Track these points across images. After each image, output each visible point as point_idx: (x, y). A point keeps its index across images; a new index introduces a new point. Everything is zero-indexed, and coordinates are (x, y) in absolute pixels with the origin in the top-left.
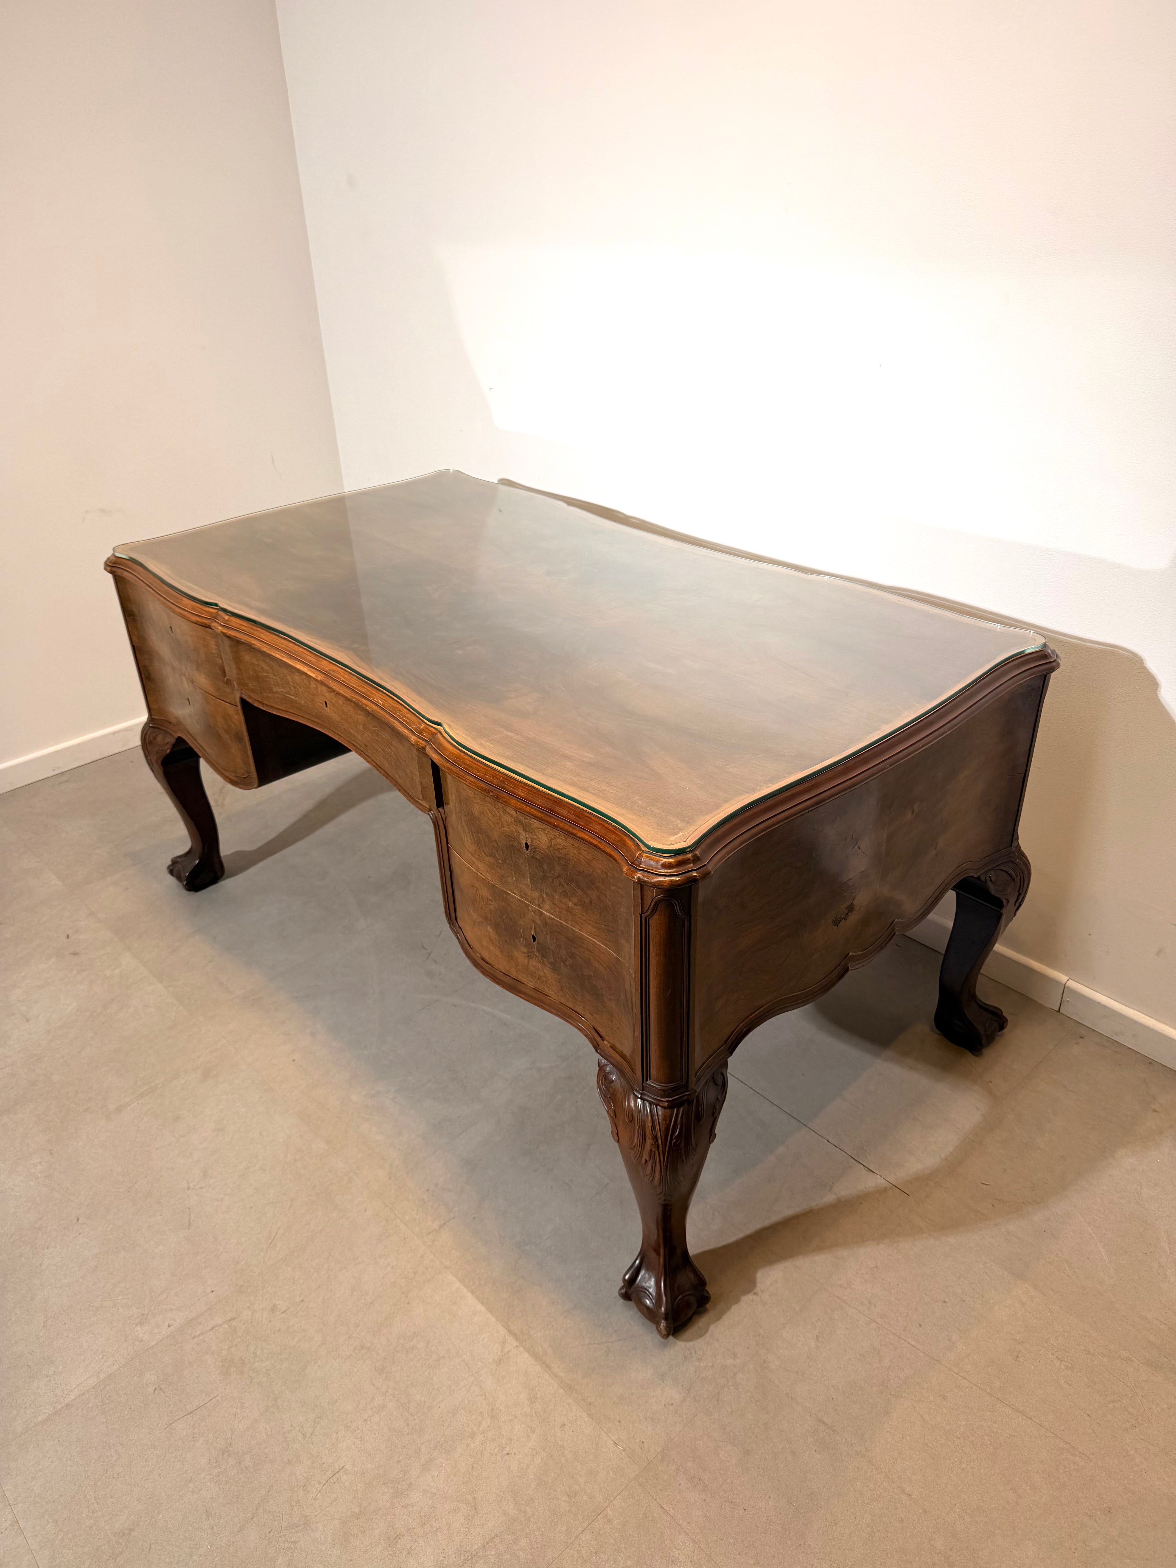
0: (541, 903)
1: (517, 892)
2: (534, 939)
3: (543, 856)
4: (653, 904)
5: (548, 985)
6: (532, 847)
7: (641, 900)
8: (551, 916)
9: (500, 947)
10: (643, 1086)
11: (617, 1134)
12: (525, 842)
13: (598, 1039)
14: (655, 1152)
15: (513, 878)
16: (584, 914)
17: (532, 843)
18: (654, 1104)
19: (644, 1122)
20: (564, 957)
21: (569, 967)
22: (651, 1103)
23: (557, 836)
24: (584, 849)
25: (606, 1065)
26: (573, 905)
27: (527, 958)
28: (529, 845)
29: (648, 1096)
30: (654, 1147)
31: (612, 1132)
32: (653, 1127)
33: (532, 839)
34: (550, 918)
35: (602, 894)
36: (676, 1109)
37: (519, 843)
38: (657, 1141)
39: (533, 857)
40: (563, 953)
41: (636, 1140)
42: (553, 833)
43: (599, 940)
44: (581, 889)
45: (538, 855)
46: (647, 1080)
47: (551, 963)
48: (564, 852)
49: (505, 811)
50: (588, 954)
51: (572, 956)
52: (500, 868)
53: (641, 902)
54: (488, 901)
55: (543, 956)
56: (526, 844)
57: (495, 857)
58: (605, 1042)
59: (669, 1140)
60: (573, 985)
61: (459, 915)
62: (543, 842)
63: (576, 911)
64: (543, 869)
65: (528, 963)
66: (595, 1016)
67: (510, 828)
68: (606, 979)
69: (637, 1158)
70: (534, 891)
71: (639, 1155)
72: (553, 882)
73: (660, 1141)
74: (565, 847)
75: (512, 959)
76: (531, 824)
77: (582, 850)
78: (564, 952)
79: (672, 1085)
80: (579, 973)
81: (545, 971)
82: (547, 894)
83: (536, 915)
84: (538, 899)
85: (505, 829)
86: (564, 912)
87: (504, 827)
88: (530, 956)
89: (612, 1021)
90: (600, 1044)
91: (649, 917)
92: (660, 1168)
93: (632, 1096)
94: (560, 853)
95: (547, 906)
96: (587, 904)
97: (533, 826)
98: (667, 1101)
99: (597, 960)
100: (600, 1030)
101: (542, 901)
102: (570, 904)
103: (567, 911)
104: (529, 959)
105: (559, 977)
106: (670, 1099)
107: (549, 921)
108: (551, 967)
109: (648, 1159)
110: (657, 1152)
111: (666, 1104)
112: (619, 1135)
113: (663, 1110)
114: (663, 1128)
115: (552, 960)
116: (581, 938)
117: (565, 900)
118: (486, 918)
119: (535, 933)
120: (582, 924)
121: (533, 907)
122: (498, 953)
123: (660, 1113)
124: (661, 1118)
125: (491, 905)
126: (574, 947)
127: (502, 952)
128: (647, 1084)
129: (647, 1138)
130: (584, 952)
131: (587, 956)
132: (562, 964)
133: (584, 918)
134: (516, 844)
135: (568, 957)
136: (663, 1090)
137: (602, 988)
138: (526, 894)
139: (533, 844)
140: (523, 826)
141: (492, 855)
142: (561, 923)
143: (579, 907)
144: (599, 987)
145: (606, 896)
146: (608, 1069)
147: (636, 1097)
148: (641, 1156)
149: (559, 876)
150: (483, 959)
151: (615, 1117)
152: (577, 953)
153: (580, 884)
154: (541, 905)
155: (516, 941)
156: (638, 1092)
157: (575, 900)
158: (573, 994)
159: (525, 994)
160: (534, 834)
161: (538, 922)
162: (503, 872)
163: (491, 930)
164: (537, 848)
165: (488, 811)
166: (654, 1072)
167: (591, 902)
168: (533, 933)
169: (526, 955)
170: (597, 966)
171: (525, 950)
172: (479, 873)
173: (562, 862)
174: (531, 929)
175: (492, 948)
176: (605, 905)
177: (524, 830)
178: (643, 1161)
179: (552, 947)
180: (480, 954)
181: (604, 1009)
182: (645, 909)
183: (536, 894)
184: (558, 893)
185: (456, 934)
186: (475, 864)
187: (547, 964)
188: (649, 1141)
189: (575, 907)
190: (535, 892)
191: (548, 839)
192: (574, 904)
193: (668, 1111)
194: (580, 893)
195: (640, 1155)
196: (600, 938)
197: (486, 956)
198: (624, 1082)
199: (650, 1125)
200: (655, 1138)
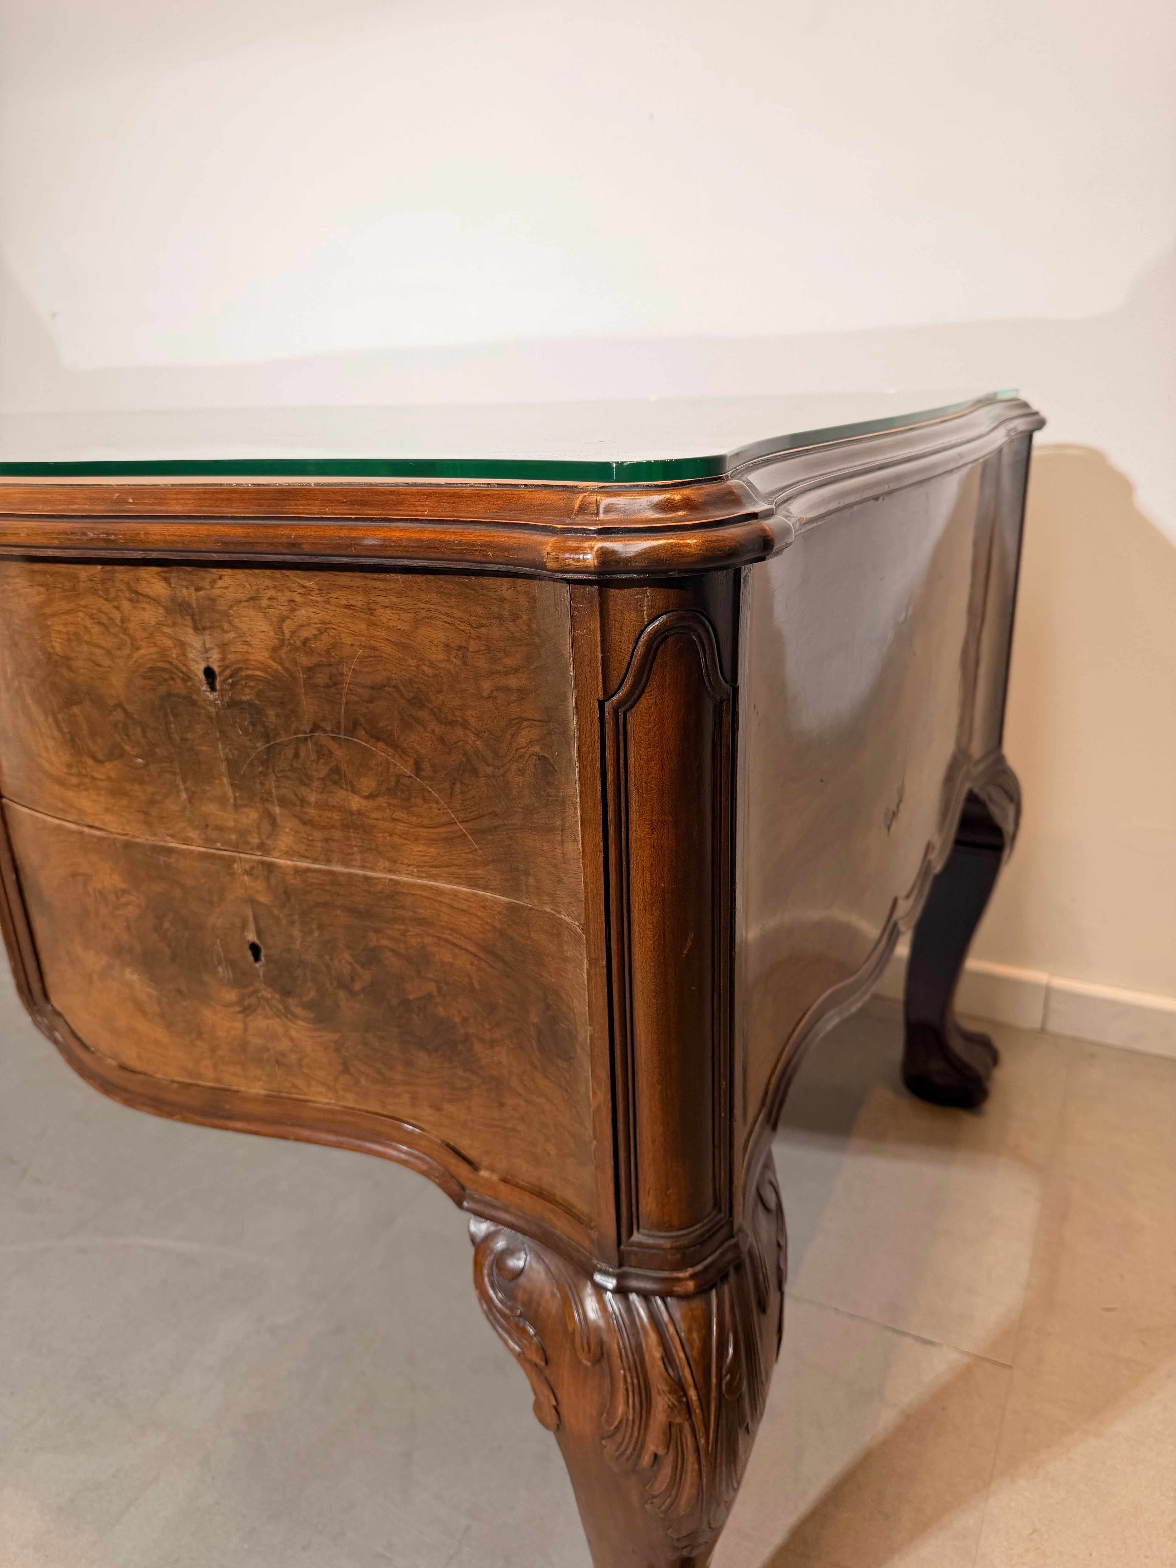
0: (268, 837)
1: (193, 834)
2: (255, 950)
3: (261, 687)
4: (639, 651)
5: (305, 1070)
6: (227, 673)
7: (603, 651)
8: (299, 864)
9: (162, 1016)
10: (621, 1254)
11: (556, 1409)
12: (202, 666)
13: (463, 1170)
14: (680, 1426)
15: (178, 797)
16: (398, 814)
17: (223, 659)
18: (654, 1293)
19: (639, 1350)
20: (347, 970)
21: (362, 996)
22: (646, 1296)
23: (298, 599)
24: (386, 601)
25: (490, 1237)
26: (364, 802)
27: (240, 1016)
28: (217, 673)
29: (638, 1277)
30: (679, 1414)
31: (538, 1407)
32: (668, 1358)
33: (224, 647)
34: (297, 871)
35: (452, 723)
36: (714, 1293)
37: (187, 678)
38: (685, 1394)
39: (233, 704)
40: (344, 961)
41: (621, 1409)
42: (283, 597)
43: (452, 874)
44: (384, 740)
45: (247, 691)
46: (630, 1233)
47: (310, 1006)
48: (319, 645)
49: (137, 593)
50: (418, 935)
51: (371, 958)
52: (142, 783)
53: (603, 658)
54: (118, 898)
55: (287, 993)
56: (209, 673)
57: (122, 755)
58: (484, 1173)
59: (714, 1380)
60: (377, 1045)
61: (51, 978)
62: (255, 642)
63: (374, 815)
64: (265, 727)
65: (245, 1030)
66: (449, 1108)
67: (156, 645)
68: (477, 986)
69: (624, 1458)
70: (245, 806)
71: (631, 1448)
72: (297, 755)
73: (692, 1393)
74: (324, 628)
75: (200, 1035)
76: (213, 600)
77: (380, 611)
78: (347, 956)
79: (698, 1229)
80: (394, 1001)
81: (293, 1033)
82: (283, 802)
83: (257, 878)
84: (259, 828)
85: (142, 651)
86: (337, 834)
87: (138, 648)
88: (249, 1006)
89: (501, 1105)
90: (467, 1184)
91: (623, 709)
92: (696, 1466)
93: (589, 1290)
94: (311, 652)
95: (285, 840)
96: (406, 781)
97: (221, 605)
98: (692, 1277)
99: (447, 941)
100: (464, 1144)
101: (269, 828)
102: (356, 803)
103: (346, 827)
104: (247, 1016)
105: (336, 1036)
106: (699, 1268)
107: (294, 881)
108: (312, 1015)
109: (661, 1451)
110: (687, 1426)
111: (691, 1285)
112: (563, 1410)
113: (684, 1303)
114: (695, 1354)
115: (312, 994)
116: (394, 893)
117: (340, 795)
118: (118, 951)
119: (259, 933)
120: (394, 847)
121: (246, 860)
122: (160, 1034)
123: (677, 1315)
124: (682, 1326)
125: (127, 904)
126: (377, 931)
127: (170, 1026)
128: (632, 1245)
129: (654, 1392)
130: (404, 933)
131: (413, 941)
132: (342, 994)
133: (400, 827)
134: (179, 687)
135: (357, 967)
136: (677, 1249)
137: (465, 1020)
138: (220, 829)
139: (227, 662)
140: (193, 616)
141: (115, 753)
142: (331, 873)
143: (382, 801)
144: (457, 1020)
145: (465, 725)
146: (500, 1244)
147: (600, 1290)
148: (640, 1446)
149: (315, 728)
150: (123, 1067)
151: (547, 1363)
152: (384, 942)
153: (380, 725)
154: (269, 842)
155: (206, 978)
156: (605, 1273)
157: (368, 784)
158: (379, 1072)
159: (246, 1117)
160: (226, 626)
161: (263, 899)
162: (150, 789)
163: (135, 977)
164: (240, 669)
165: (88, 622)
166: (648, 1204)
167: (418, 768)
168: (252, 937)
169: (237, 1009)
170: (448, 959)
171: (231, 996)
172: (86, 830)
173: (321, 679)
174: (244, 927)
175: (142, 1026)
176: (465, 754)
177: (195, 628)
178: (647, 1459)
179: (311, 957)
180: (113, 1058)
181: (474, 1078)
182: (614, 683)
183: (251, 816)
184: (316, 784)
185: (49, 1032)
186: (71, 806)
187: (298, 1011)
188: (661, 1402)
189: (371, 804)
190: (246, 810)
191: (271, 625)
192: (367, 798)
193: (697, 1304)
194: (381, 752)
195: (634, 1449)
196: (453, 869)
197: (130, 1055)
198: (554, 1262)
199: (657, 1354)
200: (678, 1387)
